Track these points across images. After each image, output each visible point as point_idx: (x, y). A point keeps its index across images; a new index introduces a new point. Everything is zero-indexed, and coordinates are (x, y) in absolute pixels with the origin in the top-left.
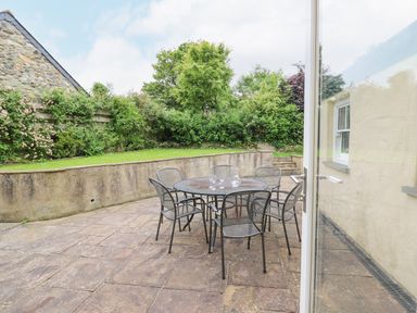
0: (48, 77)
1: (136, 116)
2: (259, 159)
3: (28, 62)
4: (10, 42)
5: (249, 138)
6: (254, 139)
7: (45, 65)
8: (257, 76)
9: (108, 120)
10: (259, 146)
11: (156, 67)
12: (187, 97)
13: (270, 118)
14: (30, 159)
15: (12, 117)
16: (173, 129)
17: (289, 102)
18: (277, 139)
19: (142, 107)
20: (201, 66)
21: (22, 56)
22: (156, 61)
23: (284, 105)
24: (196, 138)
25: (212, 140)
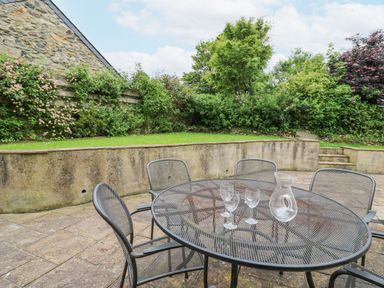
0: (81, 57)
1: (164, 98)
2: (300, 149)
3: (61, 42)
4: (42, 21)
5: (286, 125)
6: (292, 126)
7: (78, 45)
8: (296, 62)
9: (136, 101)
10: (298, 133)
11: (195, 58)
12: (218, 79)
13: (315, 101)
14: (49, 137)
15: (26, 92)
16: (202, 113)
17: (340, 82)
18: (322, 126)
19: (171, 89)
20: (235, 43)
21: (54, 36)
22: (195, 53)
23: (334, 87)
24: (225, 123)
25: (243, 125)
